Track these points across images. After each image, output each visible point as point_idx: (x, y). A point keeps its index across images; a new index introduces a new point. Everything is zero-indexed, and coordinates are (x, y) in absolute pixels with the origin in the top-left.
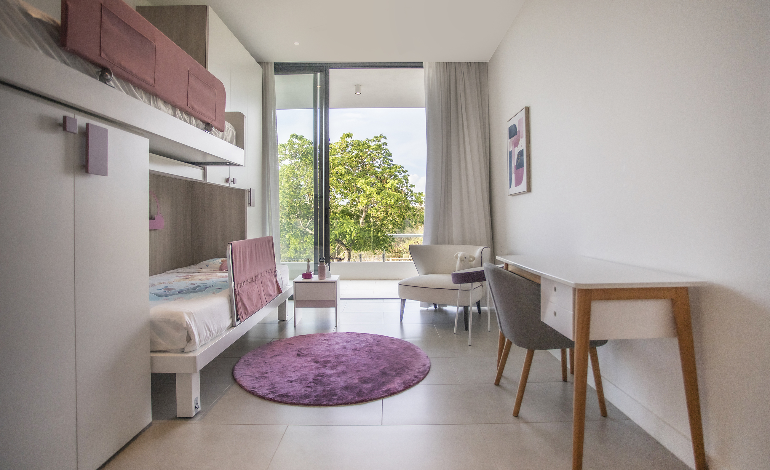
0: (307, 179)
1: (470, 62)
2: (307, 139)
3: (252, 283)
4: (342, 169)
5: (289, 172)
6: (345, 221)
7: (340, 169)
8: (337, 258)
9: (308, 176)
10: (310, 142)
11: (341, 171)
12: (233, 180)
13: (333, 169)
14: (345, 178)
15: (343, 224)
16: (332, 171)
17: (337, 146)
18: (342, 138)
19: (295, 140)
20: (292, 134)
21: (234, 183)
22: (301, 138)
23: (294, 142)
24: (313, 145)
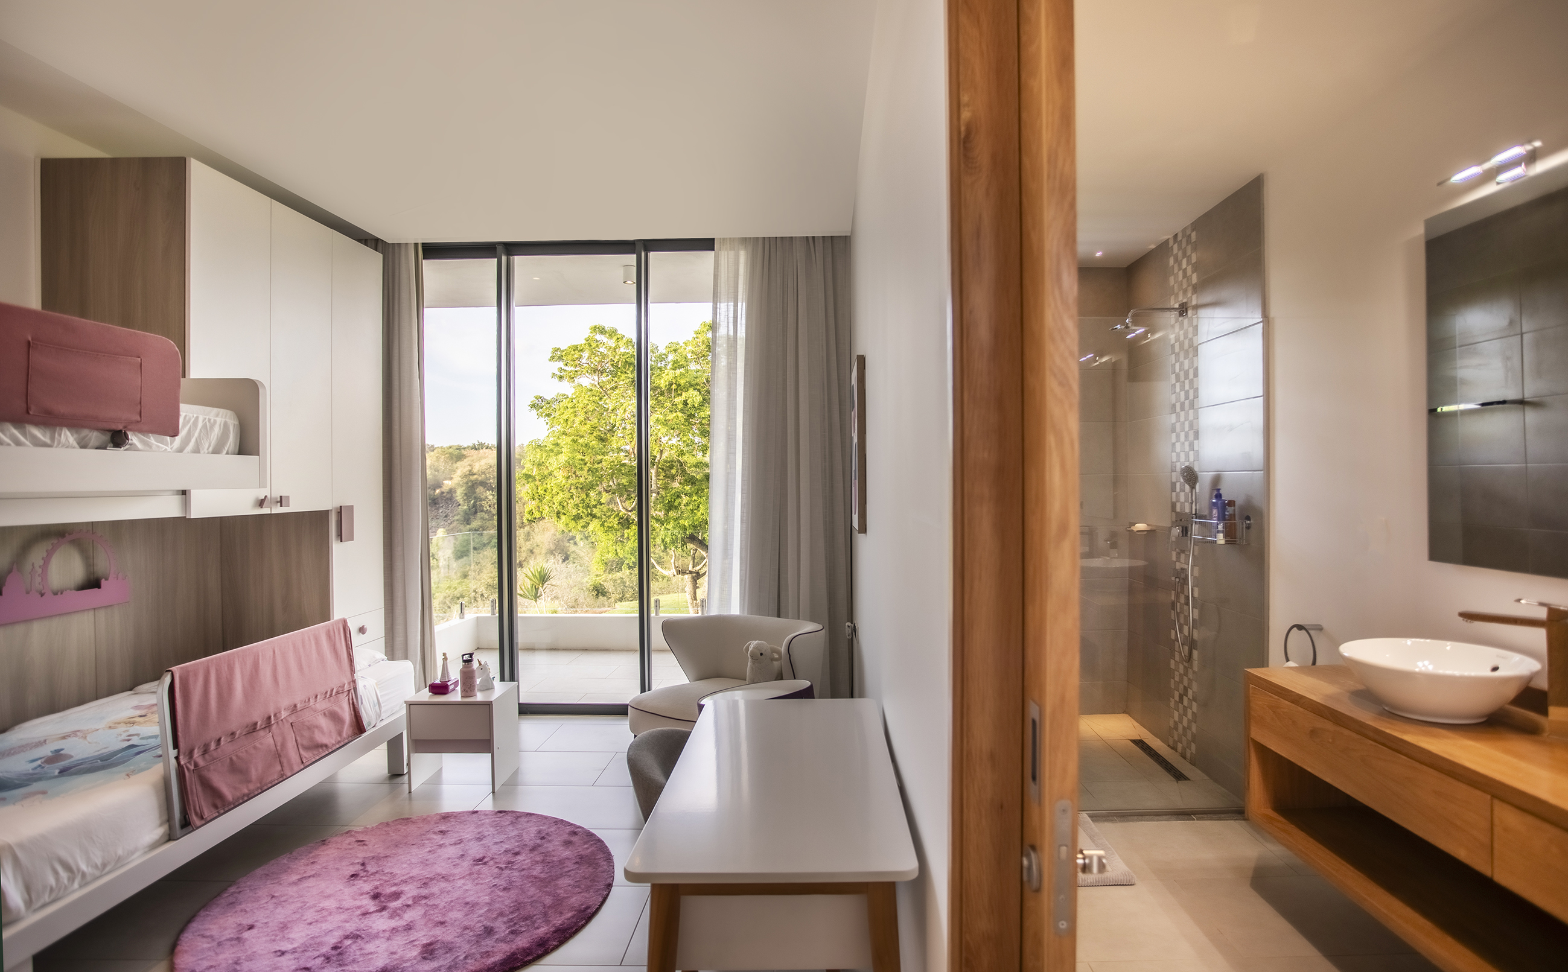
0: (623, 415)
1: (813, 237)
2: (624, 336)
3: (254, 734)
4: (696, 396)
5: (587, 402)
6: (702, 500)
7: (691, 396)
8: (691, 572)
9: (625, 411)
10: (629, 342)
11: (693, 400)
12: (279, 500)
13: (678, 395)
14: (702, 414)
15: (698, 507)
16: (676, 400)
17: (687, 349)
18: (697, 333)
19: (599, 337)
20: (593, 325)
21: (281, 506)
22: (612, 333)
23: (597, 341)
24: (635, 347)
